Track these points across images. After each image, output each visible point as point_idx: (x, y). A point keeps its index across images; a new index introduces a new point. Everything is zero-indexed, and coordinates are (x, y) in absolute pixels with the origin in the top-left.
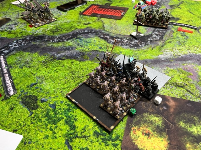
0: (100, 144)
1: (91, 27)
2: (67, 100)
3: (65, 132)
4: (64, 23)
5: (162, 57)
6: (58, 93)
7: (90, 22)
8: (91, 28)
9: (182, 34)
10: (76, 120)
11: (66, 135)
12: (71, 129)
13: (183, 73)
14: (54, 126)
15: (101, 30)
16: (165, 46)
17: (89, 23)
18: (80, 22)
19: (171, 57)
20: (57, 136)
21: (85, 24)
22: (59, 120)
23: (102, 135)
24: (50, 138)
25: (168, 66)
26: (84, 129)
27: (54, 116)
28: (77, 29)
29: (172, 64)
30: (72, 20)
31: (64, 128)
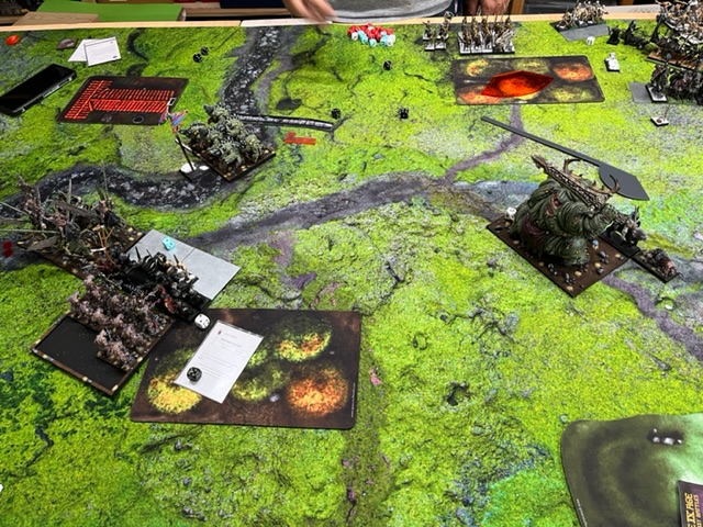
0: (96, 419)
1: (86, 161)
2: (34, 359)
3: (33, 416)
4: (15, 157)
5: (237, 220)
6: (15, 348)
7: (84, 144)
8: (86, 164)
9: (292, 150)
10: (52, 391)
11: (37, 420)
12: (44, 409)
13: (266, 253)
14: (13, 410)
15: (111, 166)
16: (249, 192)
17: (82, 148)
18: (59, 148)
19: (254, 219)
20: (21, 424)
21: (71, 153)
22: (22, 397)
23: (100, 404)
24: (9, 431)
25: (242, 241)
26: (69, 403)
27: (13, 394)
28: (50, 173)
29: (252, 236)
30: (38, 144)
31: (31, 409)
